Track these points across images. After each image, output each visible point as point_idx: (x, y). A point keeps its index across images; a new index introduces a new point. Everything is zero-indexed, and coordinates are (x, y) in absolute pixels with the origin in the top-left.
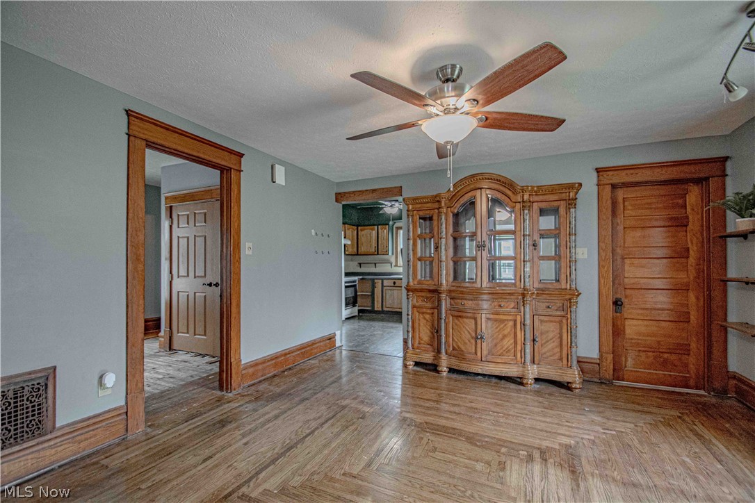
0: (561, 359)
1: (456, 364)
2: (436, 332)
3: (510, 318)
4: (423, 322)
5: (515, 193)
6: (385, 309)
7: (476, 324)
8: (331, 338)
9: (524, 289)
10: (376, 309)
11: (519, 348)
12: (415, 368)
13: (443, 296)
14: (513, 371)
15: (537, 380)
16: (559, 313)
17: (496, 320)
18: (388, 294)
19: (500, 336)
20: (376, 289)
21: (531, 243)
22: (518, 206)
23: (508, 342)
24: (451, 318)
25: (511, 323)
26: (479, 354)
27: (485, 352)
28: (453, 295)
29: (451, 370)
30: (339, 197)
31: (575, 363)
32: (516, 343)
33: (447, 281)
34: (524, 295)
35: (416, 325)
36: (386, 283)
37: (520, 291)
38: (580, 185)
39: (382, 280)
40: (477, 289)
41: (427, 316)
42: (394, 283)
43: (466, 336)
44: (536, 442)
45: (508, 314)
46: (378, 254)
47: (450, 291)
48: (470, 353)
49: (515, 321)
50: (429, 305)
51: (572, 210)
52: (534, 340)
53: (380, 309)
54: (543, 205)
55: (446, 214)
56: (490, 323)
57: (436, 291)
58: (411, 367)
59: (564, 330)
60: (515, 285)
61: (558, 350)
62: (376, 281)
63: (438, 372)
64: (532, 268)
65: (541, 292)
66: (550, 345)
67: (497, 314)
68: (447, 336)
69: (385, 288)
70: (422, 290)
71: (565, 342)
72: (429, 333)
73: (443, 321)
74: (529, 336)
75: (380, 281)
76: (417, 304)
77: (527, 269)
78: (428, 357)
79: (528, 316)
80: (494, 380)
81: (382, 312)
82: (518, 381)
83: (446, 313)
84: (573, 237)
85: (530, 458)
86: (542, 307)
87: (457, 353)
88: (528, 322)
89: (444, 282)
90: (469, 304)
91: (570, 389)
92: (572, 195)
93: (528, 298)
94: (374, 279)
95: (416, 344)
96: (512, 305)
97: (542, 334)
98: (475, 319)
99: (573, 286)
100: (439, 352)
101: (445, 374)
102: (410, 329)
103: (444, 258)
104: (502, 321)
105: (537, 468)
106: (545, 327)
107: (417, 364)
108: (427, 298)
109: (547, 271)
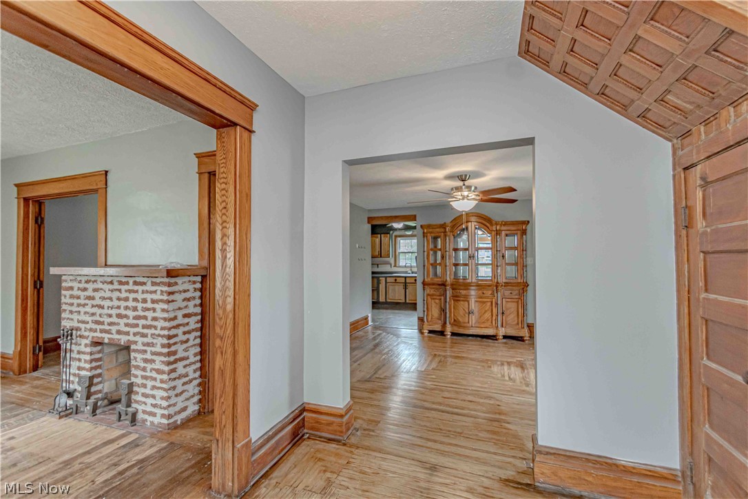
0: (518, 324)
1: (457, 330)
2: (443, 310)
3: (488, 300)
4: (434, 305)
5: (492, 224)
6: (388, 300)
7: (469, 305)
8: (366, 318)
9: (497, 283)
10: (381, 300)
11: (494, 318)
12: (429, 335)
13: (448, 288)
14: (490, 332)
15: (505, 337)
16: (517, 297)
17: (480, 302)
18: (390, 288)
19: (484, 311)
20: (380, 285)
21: (501, 255)
22: (493, 233)
23: (488, 315)
24: (453, 302)
25: (489, 304)
26: (470, 322)
27: (474, 322)
28: (454, 286)
29: (453, 334)
30: (370, 219)
31: (526, 325)
32: (492, 315)
33: (450, 278)
34: (497, 287)
35: (430, 307)
36: (389, 280)
37: (495, 284)
38: (528, 222)
39: (386, 277)
40: (469, 283)
41: (437, 301)
42: (396, 280)
43: (461, 312)
44: (505, 360)
45: (487, 297)
46: (381, 257)
47: (452, 285)
48: (464, 323)
49: (492, 302)
50: (438, 293)
51: (524, 236)
52: (503, 313)
53: (384, 301)
54: (508, 232)
55: (449, 236)
56: (477, 304)
57: (444, 285)
58: (426, 334)
59: (520, 307)
60: (491, 280)
61: (516, 318)
62: (381, 278)
63: (444, 335)
64: (502, 270)
65: (507, 284)
66: (512, 316)
67: (481, 298)
68: (450, 312)
69: (388, 284)
70: (433, 284)
71: (520, 314)
72: (439, 312)
73: (447, 304)
74: (500, 311)
75: (384, 279)
76: (430, 293)
77: (499, 271)
78: (438, 327)
79: (499, 299)
80: (479, 339)
81: (386, 303)
82: (493, 337)
83: (450, 298)
84: (524, 252)
85: (502, 364)
86: (507, 293)
87: (456, 323)
88: (499, 302)
89: (448, 279)
90: (463, 292)
91: (523, 341)
92: (524, 227)
93: (499, 288)
94: (379, 277)
95: (429, 319)
96: (490, 292)
97: (507, 309)
98: (468, 302)
99: (525, 281)
100: (445, 323)
101: (449, 336)
102: (425, 310)
103: (448, 264)
104: (484, 302)
105: (506, 367)
106: (510, 305)
107: (430, 332)
108: (437, 289)
109: (511, 272)
